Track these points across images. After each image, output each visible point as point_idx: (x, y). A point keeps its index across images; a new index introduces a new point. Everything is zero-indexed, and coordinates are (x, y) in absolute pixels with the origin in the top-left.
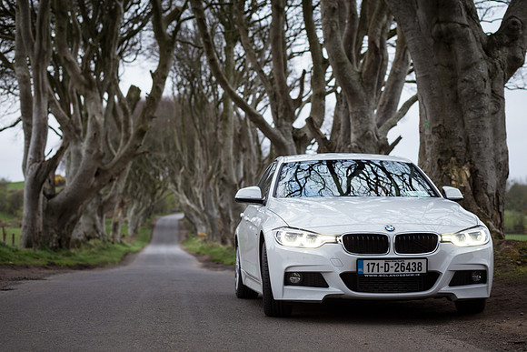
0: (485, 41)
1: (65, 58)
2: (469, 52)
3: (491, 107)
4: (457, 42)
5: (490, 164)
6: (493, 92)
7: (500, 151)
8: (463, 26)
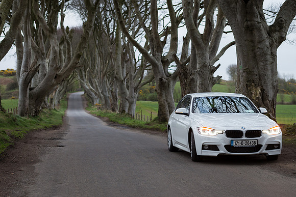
0: (268, 29)
1: (38, 16)
2: (261, 35)
3: (271, 60)
4: (255, 30)
5: (270, 86)
6: (271, 53)
7: (275, 80)
8: (259, 23)
